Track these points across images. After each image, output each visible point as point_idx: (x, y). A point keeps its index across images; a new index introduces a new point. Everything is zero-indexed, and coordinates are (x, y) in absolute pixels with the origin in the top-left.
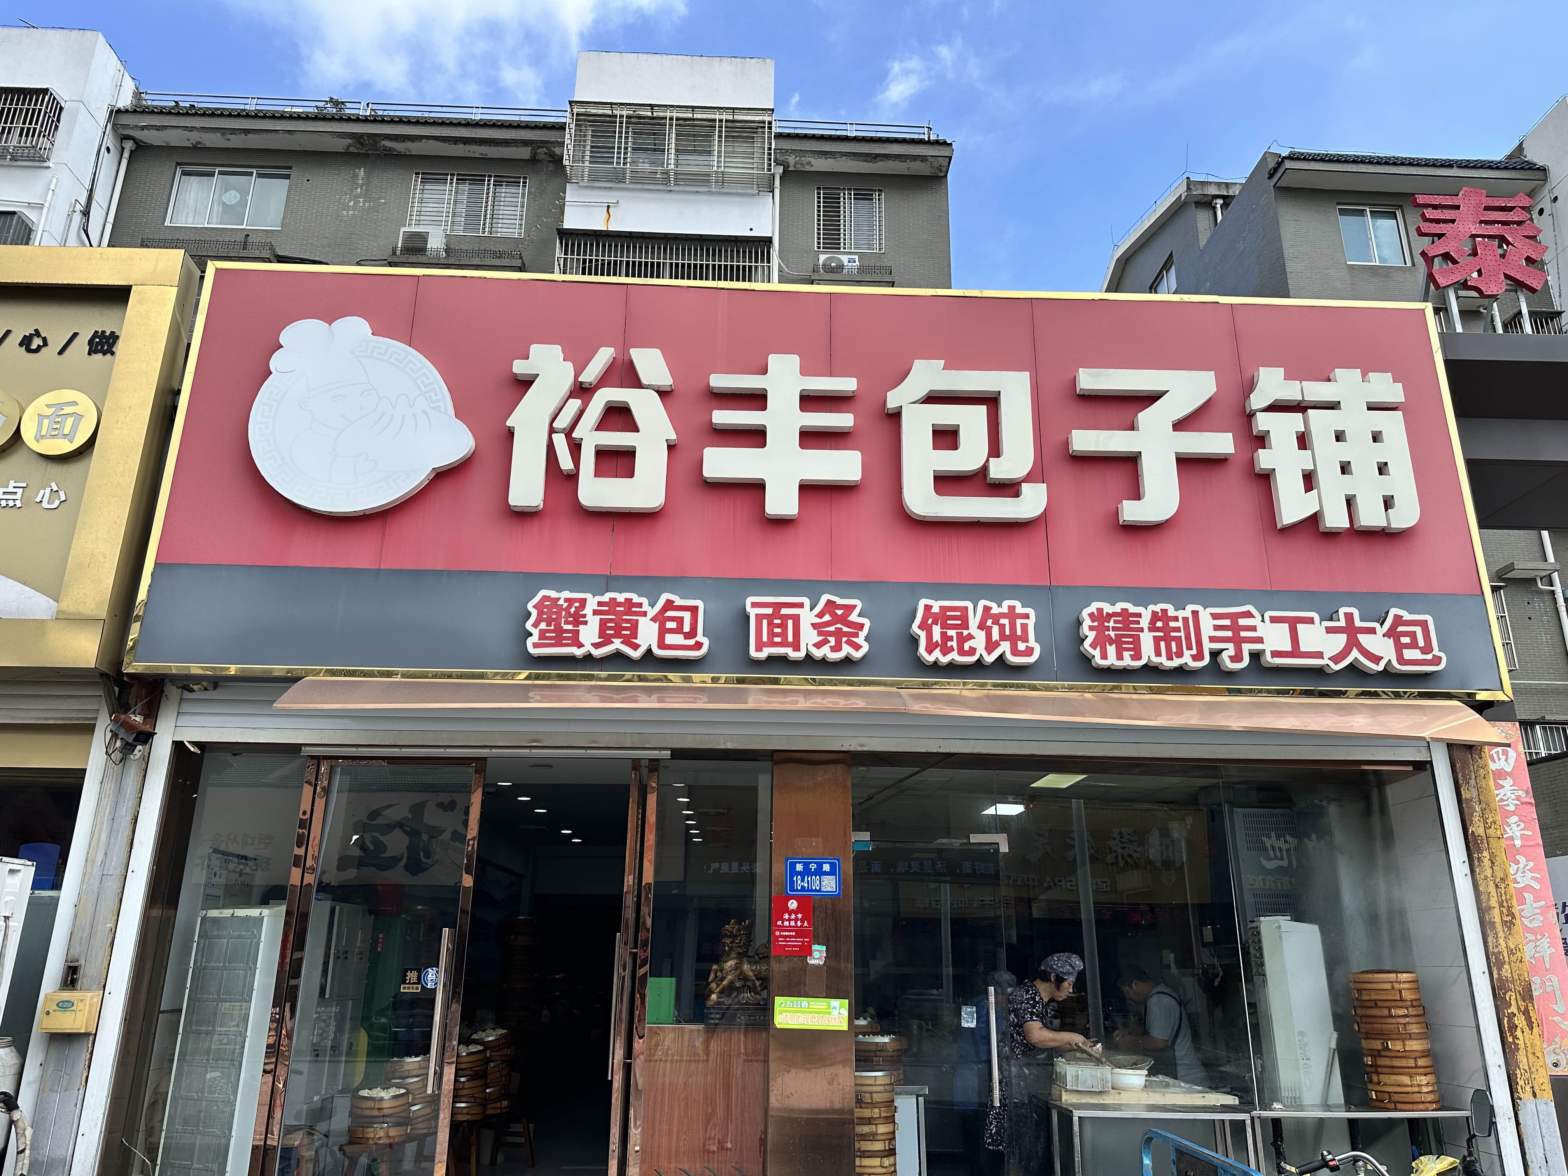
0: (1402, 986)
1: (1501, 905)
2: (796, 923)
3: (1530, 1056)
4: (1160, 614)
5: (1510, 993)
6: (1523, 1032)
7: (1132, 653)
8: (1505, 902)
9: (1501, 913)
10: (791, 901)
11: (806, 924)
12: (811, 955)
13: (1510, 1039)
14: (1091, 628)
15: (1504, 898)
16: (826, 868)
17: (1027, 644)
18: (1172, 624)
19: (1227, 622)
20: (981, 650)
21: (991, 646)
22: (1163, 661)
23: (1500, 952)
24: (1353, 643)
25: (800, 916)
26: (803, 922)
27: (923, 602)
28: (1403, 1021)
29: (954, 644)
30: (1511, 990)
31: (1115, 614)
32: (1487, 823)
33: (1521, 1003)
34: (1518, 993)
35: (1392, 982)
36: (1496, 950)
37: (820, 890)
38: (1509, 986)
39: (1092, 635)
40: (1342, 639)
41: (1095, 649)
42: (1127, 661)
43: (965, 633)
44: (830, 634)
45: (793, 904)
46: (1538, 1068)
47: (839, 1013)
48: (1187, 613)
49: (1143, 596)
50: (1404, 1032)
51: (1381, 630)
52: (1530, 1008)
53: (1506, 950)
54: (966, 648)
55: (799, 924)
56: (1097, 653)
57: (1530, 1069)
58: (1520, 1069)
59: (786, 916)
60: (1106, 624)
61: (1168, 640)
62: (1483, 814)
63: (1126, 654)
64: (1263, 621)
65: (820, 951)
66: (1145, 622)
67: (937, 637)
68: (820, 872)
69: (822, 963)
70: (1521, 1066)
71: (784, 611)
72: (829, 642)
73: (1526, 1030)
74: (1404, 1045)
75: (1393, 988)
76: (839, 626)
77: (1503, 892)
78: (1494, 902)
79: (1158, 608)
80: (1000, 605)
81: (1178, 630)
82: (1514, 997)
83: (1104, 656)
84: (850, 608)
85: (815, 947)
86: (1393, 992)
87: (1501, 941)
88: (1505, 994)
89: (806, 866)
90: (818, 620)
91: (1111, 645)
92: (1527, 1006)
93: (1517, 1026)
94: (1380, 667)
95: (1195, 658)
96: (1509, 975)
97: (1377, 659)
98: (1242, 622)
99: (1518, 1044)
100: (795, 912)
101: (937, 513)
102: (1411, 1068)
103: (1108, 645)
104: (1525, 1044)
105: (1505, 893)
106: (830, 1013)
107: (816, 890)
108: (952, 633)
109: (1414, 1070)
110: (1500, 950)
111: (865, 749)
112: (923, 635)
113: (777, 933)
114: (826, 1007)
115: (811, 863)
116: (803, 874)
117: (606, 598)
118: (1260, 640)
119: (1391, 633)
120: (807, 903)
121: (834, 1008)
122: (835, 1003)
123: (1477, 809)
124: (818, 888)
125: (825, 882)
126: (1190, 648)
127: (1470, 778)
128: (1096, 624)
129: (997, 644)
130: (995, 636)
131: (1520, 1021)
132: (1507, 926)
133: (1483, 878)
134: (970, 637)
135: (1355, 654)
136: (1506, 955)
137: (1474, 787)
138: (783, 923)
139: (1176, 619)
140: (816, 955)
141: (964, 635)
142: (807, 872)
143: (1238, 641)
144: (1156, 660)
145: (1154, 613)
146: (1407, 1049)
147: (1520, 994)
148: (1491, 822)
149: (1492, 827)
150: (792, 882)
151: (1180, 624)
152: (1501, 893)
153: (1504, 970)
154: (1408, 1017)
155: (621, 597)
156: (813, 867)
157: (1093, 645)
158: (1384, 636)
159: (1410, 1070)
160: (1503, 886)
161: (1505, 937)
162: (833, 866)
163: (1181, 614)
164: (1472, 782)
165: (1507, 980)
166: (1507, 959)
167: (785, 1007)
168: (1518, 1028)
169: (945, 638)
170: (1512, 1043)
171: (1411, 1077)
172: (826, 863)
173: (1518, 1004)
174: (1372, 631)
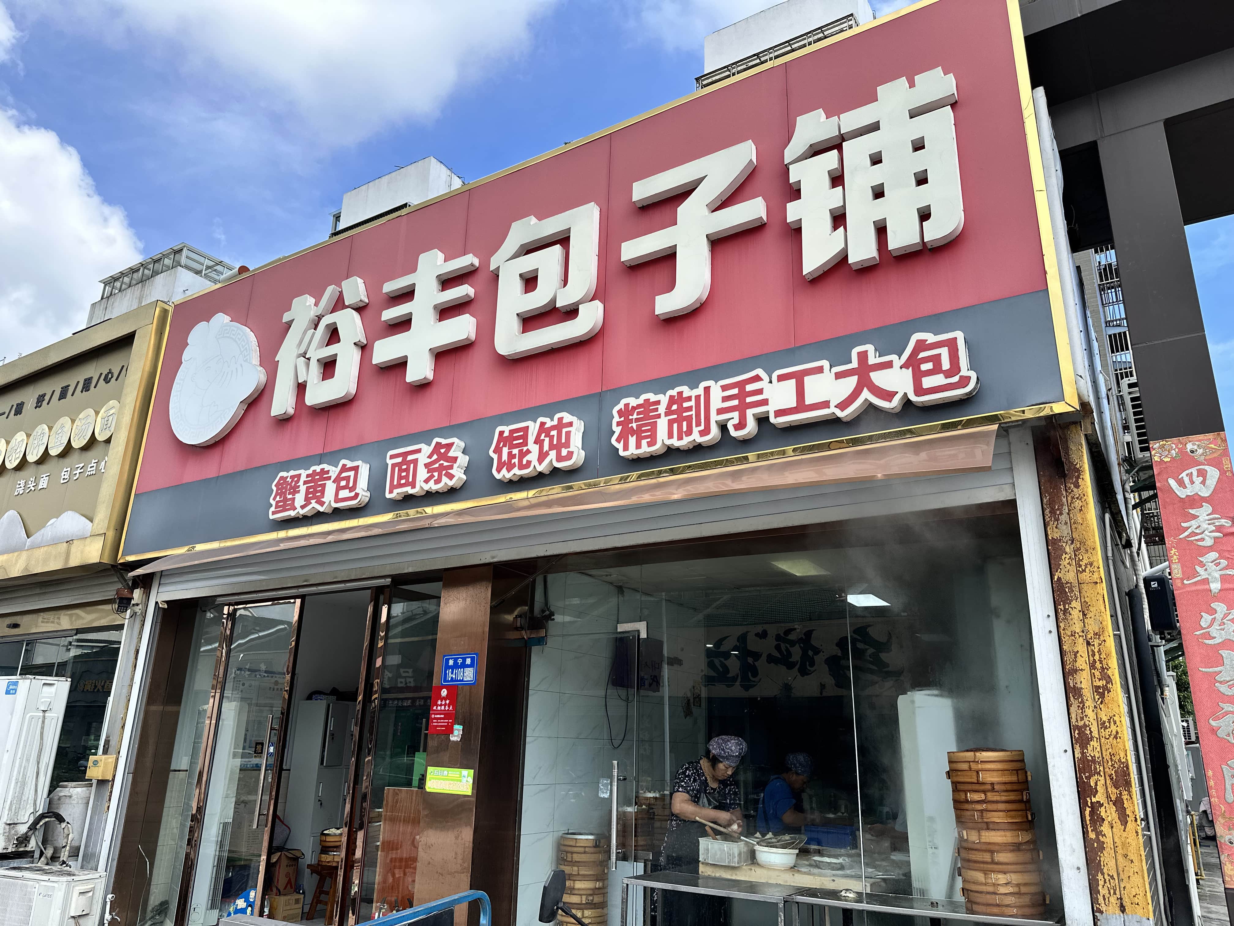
0: (980, 766)
1: (1093, 666)
2: (445, 707)
3: (1120, 859)
4: (676, 398)
5: (1096, 777)
6: (1112, 827)
7: (649, 440)
8: (1098, 663)
9: (1093, 676)
10: (443, 690)
11: (451, 708)
12: (452, 733)
13: (1092, 835)
14: (618, 424)
15: (1097, 657)
16: (468, 661)
17: (569, 449)
18: (685, 405)
19: (735, 391)
20: (535, 462)
21: (542, 456)
22: (675, 443)
23: (1085, 726)
24: (865, 382)
25: (448, 702)
26: (449, 707)
27: (499, 429)
28: (979, 807)
29: (516, 461)
30: (1099, 773)
31: (639, 406)
32: (1080, 566)
33: (1113, 791)
34: (1108, 778)
35: (969, 762)
36: (1081, 723)
37: (462, 681)
38: (1095, 768)
39: (617, 430)
40: (853, 381)
41: (619, 442)
42: (645, 449)
43: (525, 449)
44: (435, 470)
45: (444, 693)
46: (1131, 874)
47: (467, 781)
48: (700, 391)
49: (661, 385)
50: (980, 820)
51: (897, 361)
52: (1125, 797)
53: (1095, 723)
54: (524, 462)
55: (447, 708)
56: (620, 446)
57: (1118, 875)
58: (1103, 874)
59: (439, 702)
60: (631, 417)
61: (679, 421)
62: (1075, 555)
63: (644, 442)
64: (771, 382)
65: (458, 730)
66: (662, 409)
67: (505, 457)
68: (464, 666)
69: (459, 740)
70: (1105, 871)
71: (410, 458)
72: (434, 476)
73: (1118, 825)
74: (980, 835)
75: (970, 769)
76: (442, 462)
77: (1096, 651)
78: (1082, 662)
79: (674, 392)
80: (552, 420)
81: (690, 409)
82: (1103, 782)
83: (626, 448)
84: (449, 446)
85: (456, 727)
86: (969, 773)
87: (1089, 712)
88: (1089, 778)
89: (455, 660)
90: (429, 460)
91: (632, 436)
92: (1121, 794)
93: (1104, 820)
94: (895, 403)
95: (702, 433)
96: (1097, 755)
97: (889, 395)
98: (749, 388)
99: (1103, 843)
100: (445, 699)
101: (515, 350)
102: (987, 863)
103: (630, 436)
104: (1114, 843)
105: (1099, 651)
106: (461, 781)
107: (460, 681)
108: (515, 451)
109: (989, 866)
110: (1087, 723)
111: (495, 560)
112: (495, 457)
113: (433, 716)
114: (458, 776)
115: (459, 658)
116: (452, 668)
117: (310, 472)
118: (765, 402)
119: (913, 363)
120: (453, 690)
121: (464, 776)
122: (465, 772)
123: (1067, 549)
124: (461, 679)
125: (467, 673)
126: (698, 424)
127: (1061, 514)
128: (622, 419)
129: (547, 454)
130: (546, 447)
131: (1109, 813)
132: (1098, 693)
133: (1069, 634)
134: (528, 452)
135: (866, 394)
136: (1094, 729)
137: (1066, 523)
138: (437, 708)
139: (689, 399)
140: (456, 733)
141: (524, 451)
142: (456, 666)
143: (742, 408)
144: (668, 442)
145: (671, 397)
146: (982, 841)
147: (1112, 779)
148: (1086, 565)
149: (1087, 570)
150: (446, 674)
151: (692, 403)
152: (1093, 651)
153: (1090, 748)
154: (986, 803)
155: (318, 468)
156: (460, 661)
157: (618, 440)
158: (901, 368)
159: (985, 866)
160: (1096, 642)
161: (1095, 707)
162: (472, 659)
163: (694, 393)
164: (1064, 518)
165: (1093, 761)
166: (1095, 734)
167: (433, 775)
168: (1106, 822)
169: (511, 456)
170: (1094, 841)
171: (985, 874)
172: (468, 657)
173: (1107, 792)
174: (889, 365)
